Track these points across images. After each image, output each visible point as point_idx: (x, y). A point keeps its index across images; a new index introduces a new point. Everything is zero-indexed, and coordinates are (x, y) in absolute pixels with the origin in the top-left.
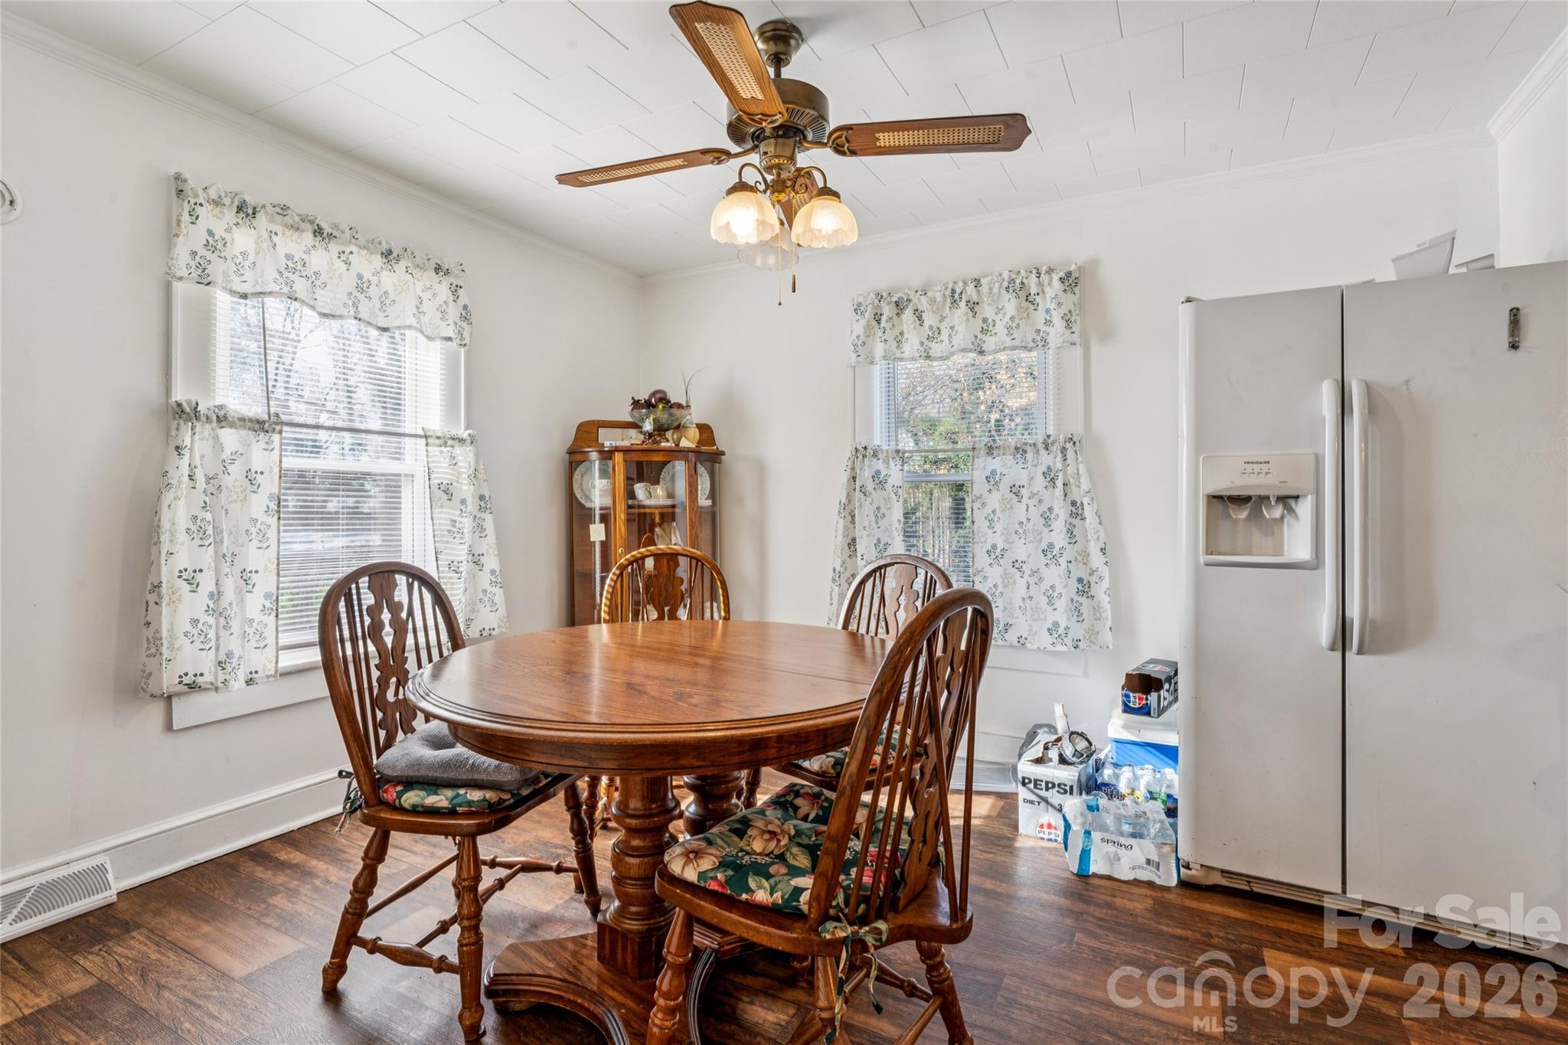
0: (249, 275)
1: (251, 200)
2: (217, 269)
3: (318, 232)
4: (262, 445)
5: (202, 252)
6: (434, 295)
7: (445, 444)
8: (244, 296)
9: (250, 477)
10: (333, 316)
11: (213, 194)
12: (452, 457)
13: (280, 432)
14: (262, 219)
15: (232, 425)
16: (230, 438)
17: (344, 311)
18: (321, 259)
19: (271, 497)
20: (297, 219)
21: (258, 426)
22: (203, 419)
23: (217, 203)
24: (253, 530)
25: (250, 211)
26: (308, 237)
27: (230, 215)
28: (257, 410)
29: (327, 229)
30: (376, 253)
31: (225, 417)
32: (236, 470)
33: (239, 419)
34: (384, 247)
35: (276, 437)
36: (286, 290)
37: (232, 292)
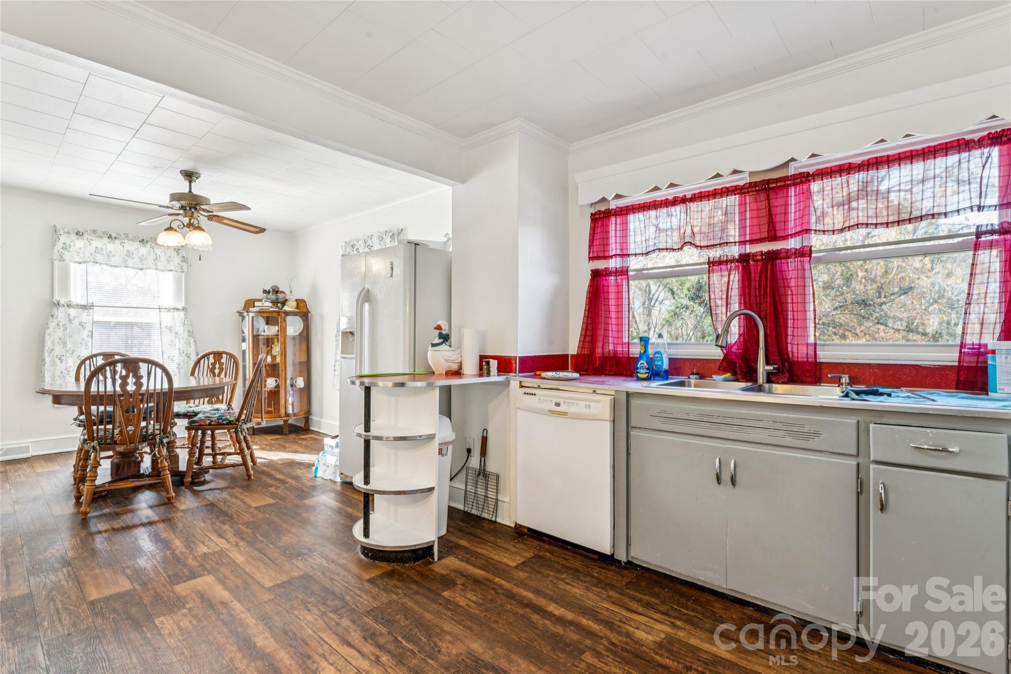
0: (81, 256)
1: (81, 230)
2: (67, 256)
3: (110, 237)
4: (85, 314)
5: (61, 250)
6: (165, 254)
7: (169, 311)
8: (80, 263)
9: (81, 324)
10: (118, 266)
11: (66, 230)
12: (173, 316)
13: (93, 309)
14: (86, 236)
15: (73, 307)
16: (72, 312)
17: (122, 265)
18: (111, 246)
19: (89, 331)
20: (101, 234)
21: (84, 307)
22: (61, 305)
23: (68, 233)
24: (83, 343)
25: (81, 234)
26: (106, 240)
27: (74, 237)
28: (84, 303)
29: (114, 235)
30: (136, 241)
31: (70, 305)
32: (76, 323)
33: (76, 305)
34: (141, 238)
35: (91, 311)
36: (92, 260)
37: (75, 262)
